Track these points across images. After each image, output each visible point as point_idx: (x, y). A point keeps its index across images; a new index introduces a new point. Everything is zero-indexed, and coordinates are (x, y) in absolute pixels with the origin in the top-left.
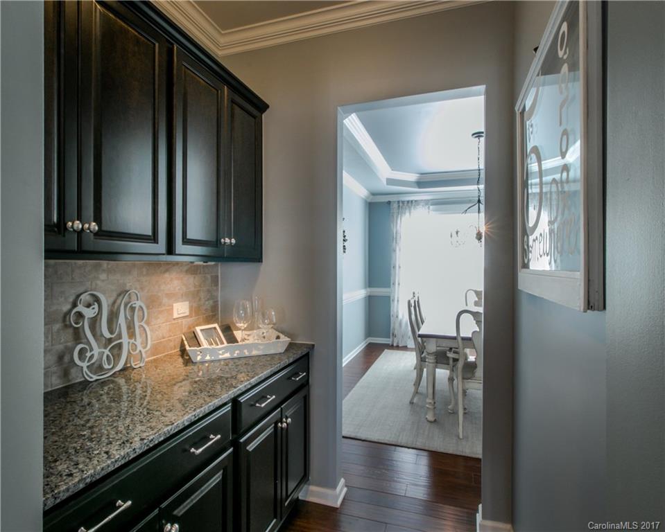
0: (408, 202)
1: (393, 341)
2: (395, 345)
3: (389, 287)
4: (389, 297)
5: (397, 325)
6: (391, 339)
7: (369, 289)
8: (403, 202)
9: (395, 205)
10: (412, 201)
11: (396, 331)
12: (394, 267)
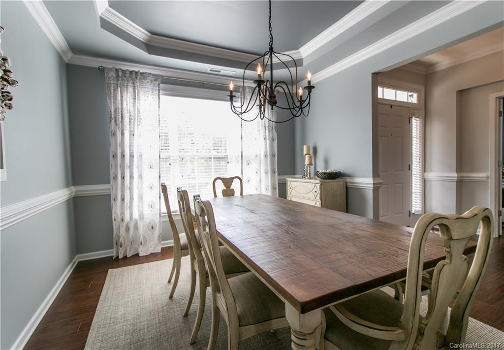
0: (131, 72)
1: (117, 252)
2: (121, 256)
3: (108, 182)
4: (109, 196)
5: (123, 232)
6: (114, 250)
7: (73, 189)
8: (124, 72)
9: (113, 74)
10: (136, 73)
11: (121, 240)
12: (115, 156)
